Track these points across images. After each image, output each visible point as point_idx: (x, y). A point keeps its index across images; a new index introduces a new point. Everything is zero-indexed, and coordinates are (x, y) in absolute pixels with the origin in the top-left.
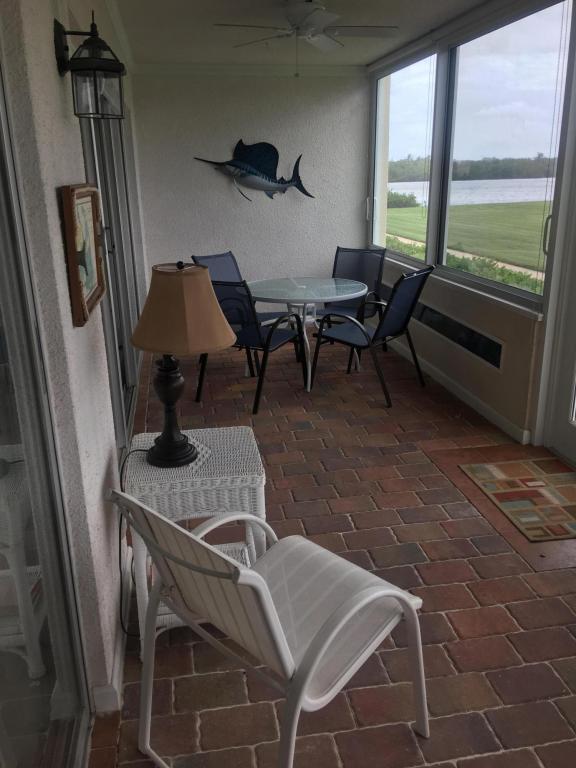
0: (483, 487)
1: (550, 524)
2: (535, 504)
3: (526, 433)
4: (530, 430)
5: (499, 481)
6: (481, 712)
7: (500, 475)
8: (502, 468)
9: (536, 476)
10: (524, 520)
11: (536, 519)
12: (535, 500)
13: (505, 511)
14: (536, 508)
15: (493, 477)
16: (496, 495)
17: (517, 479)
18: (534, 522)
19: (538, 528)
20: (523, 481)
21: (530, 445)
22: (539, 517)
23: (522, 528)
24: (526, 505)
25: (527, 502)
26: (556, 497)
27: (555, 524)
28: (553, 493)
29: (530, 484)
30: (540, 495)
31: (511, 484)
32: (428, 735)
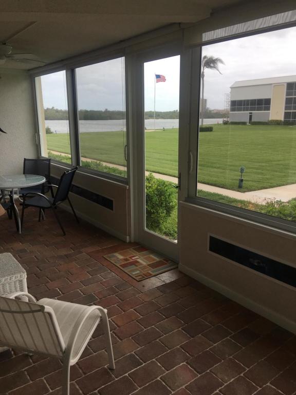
0: (115, 264)
1: (144, 273)
2: (137, 266)
3: (128, 237)
4: (129, 236)
5: (121, 260)
6: (133, 353)
7: (121, 257)
8: (121, 254)
9: (134, 255)
10: (134, 273)
11: (138, 272)
12: (136, 264)
13: (126, 271)
14: (137, 268)
15: (118, 258)
16: (121, 266)
17: (128, 257)
18: (138, 274)
19: (139, 276)
20: (131, 258)
21: (130, 242)
22: (140, 271)
23: (134, 277)
24: (133, 267)
25: (134, 266)
26: (144, 262)
27: (146, 272)
28: (143, 260)
29: (133, 258)
30: (138, 262)
31: (126, 260)
32: (115, 368)
